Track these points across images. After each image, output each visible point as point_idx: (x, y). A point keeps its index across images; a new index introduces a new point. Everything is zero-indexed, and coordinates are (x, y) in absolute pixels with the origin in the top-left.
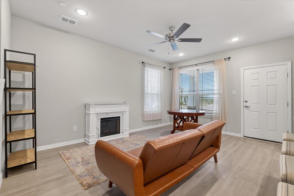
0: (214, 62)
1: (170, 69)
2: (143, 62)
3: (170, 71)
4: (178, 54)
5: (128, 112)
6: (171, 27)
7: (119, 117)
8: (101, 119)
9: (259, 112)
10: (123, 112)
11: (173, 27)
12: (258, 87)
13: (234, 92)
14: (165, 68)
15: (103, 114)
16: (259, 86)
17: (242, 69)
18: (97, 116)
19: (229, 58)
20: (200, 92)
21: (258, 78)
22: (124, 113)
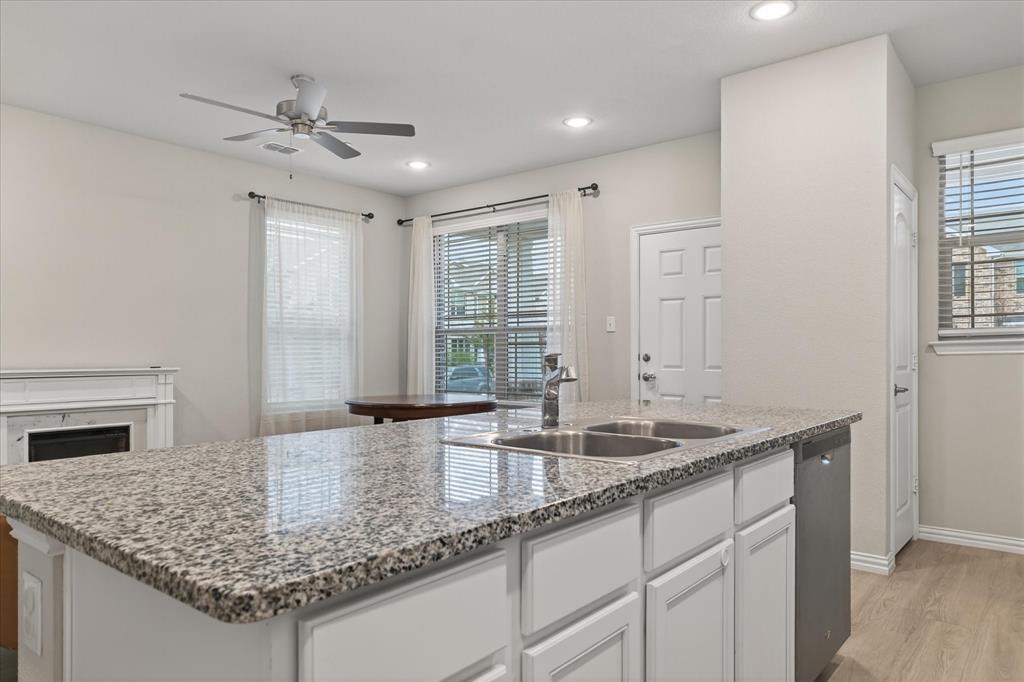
0: (548, 202)
1: (400, 222)
2: (252, 195)
3: (400, 228)
4: (407, 164)
5: (170, 409)
6: (298, 76)
7: (126, 429)
8: (33, 437)
9: (683, 396)
10: (144, 407)
11: (303, 75)
12: (679, 302)
13: (612, 323)
14: (370, 216)
15: (43, 418)
16: (683, 299)
17: (634, 234)
18: (9, 426)
19: (594, 187)
20: (509, 320)
21: (678, 269)
22: (150, 410)
